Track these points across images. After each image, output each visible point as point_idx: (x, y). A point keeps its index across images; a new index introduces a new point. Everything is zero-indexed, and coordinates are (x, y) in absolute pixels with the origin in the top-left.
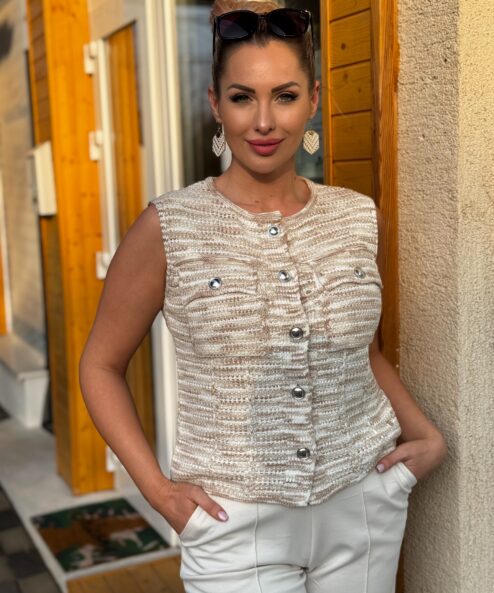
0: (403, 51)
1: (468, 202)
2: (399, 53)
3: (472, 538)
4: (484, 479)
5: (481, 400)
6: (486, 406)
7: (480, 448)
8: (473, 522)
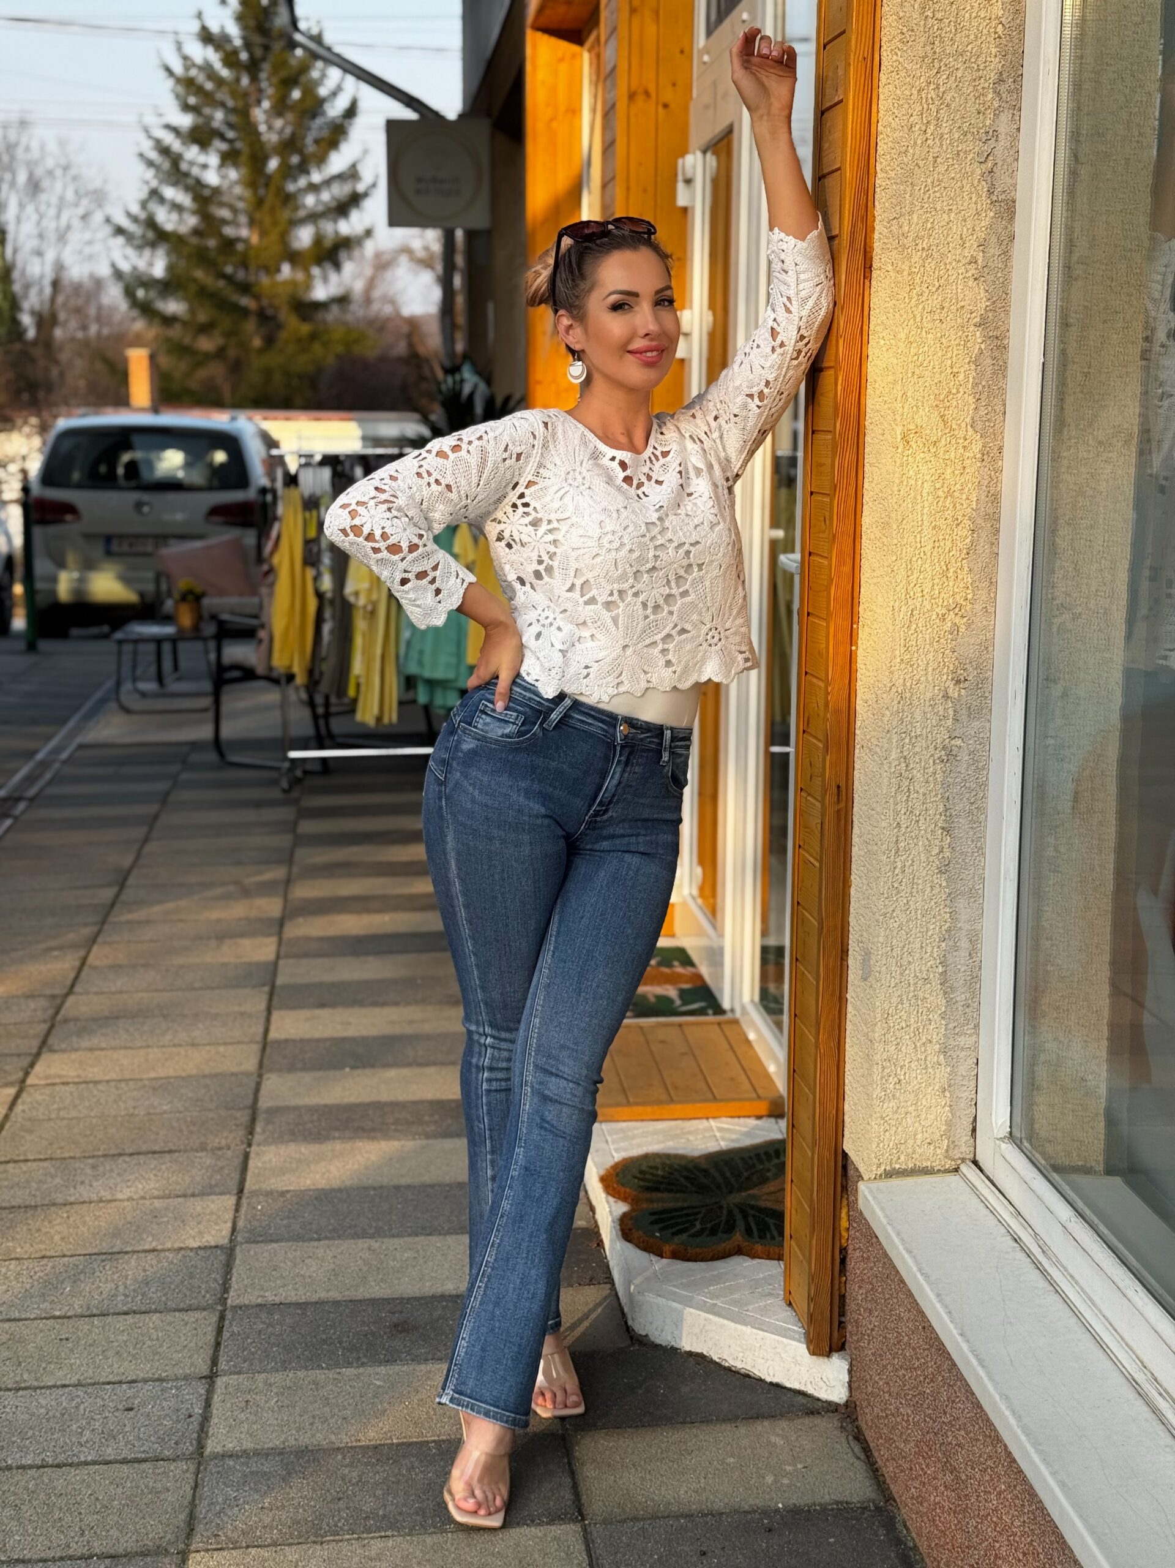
0: (878, 227)
1: (912, 427)
2: (873, 229)
3: (899, 864)
4: (921, 791)
5: (922, 687)
6: (929, 695)
7: (917, 749)
8: (902, 844)
